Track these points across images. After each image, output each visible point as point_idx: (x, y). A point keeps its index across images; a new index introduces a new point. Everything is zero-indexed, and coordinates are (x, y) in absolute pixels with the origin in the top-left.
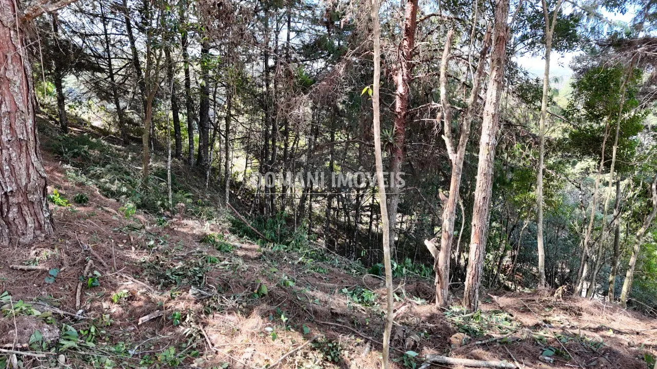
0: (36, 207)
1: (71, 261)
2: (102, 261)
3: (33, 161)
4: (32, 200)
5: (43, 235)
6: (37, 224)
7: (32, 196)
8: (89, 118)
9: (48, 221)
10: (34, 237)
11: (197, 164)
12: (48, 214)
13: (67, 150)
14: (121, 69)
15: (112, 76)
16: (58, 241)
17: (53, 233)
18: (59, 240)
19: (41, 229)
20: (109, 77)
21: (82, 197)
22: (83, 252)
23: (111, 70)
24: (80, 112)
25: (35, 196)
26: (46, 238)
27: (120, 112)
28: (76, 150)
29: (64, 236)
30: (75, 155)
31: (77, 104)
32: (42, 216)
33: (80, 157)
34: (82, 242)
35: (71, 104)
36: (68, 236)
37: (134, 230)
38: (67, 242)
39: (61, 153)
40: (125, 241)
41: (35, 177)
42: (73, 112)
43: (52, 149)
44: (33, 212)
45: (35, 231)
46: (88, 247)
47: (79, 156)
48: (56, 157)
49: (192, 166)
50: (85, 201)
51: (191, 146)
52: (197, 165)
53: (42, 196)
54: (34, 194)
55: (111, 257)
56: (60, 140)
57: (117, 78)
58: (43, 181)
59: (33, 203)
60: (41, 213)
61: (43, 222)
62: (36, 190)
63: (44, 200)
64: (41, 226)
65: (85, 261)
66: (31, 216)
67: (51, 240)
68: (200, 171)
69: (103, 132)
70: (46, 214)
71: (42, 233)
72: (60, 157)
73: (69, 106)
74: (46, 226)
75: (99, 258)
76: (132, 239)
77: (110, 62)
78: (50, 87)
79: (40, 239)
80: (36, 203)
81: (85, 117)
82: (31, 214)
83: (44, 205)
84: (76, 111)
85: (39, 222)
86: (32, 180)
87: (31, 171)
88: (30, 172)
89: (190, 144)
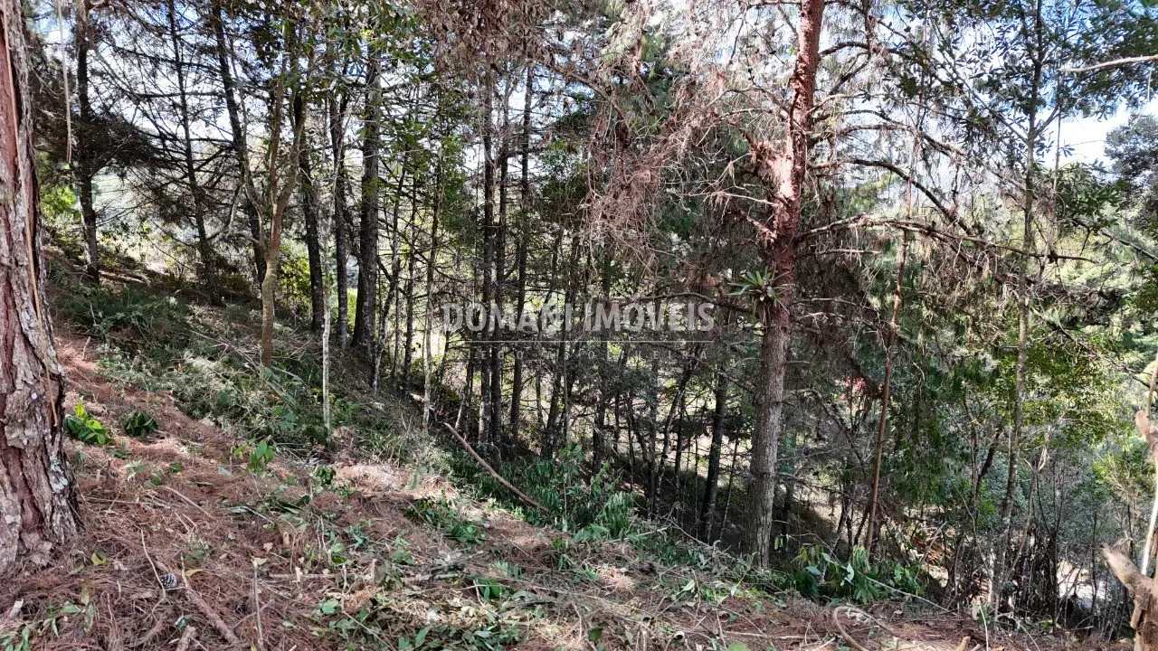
0: (29, 463)
1: (129, 634)
2: (220, 624)
3: (25, 326)
4: (18, 445)
5: (48, 546)
6: (30, 514)
7: (18, 432)
8: (143, 256)
9: (64, 503)
10: (19, 555)
11: (353, 343)
12: (65, 482)
13: (100, 314)
14: (208, 161)
15: (191, 174)
16: (90, 563)
17: (77, 537)
18: (94, 557)
19: (40, 529)
20: (185, 176)
21: (142, 420)
22: (164, 597)
23: (190, 161)
24: (125, 245)
25: (28, 433)
26: (56, 555)
27: (204, 244)
28: (120, 315)
29: (108, 545)
30: (118, 325)
31: (120, 229)
32: (46, 489)
33: (129, 328)
34: (160, 565)
35: (108, 227)
36: (120, 547)
37: (285, 511)
38: (118, 564)
39: (89, 321)
40: (268, 546)
41: (30, 375)
42: (110, 244)
43: (70, 314)
44: (18, 479)
45: (26, 537)
46: (180, 581)
47: (125, 327)
48: (77, 329)
49: (343, 347)
50: (148, 430)
51: (343, 309)
52: (352, 345)
53: (48, 431)
54: (24, 425)
55: (245, 610)
56: (86, 296)
57: (202, 178)
58: (53, 386)
59: (20, 453)
60: (44, 481)
61: (48, 507)
62: (32, 414)
63: (53, 441)
64: (42, 520)
65: (172, 629)
66: (14, 490)
67: (70, 561)
68: (358, 356)
69: (169, 283)
70: (57, 481)
71: (44, 539)
72: (85, 330)
73: (104, 233)
74: (57, 517)
75: (213, 615)
76: (286, 540)
77: (188, 145)
78: (69, 196)
79: (37, 560)
80: (29, 452)
81: (134, 254)
82: (12, 484)
83: (53, 457)
84: (116, 243)
85: (37, 509)
86: (19, 385)
87: (20, 355)
88: (15, 360)
89: (340, 306)
